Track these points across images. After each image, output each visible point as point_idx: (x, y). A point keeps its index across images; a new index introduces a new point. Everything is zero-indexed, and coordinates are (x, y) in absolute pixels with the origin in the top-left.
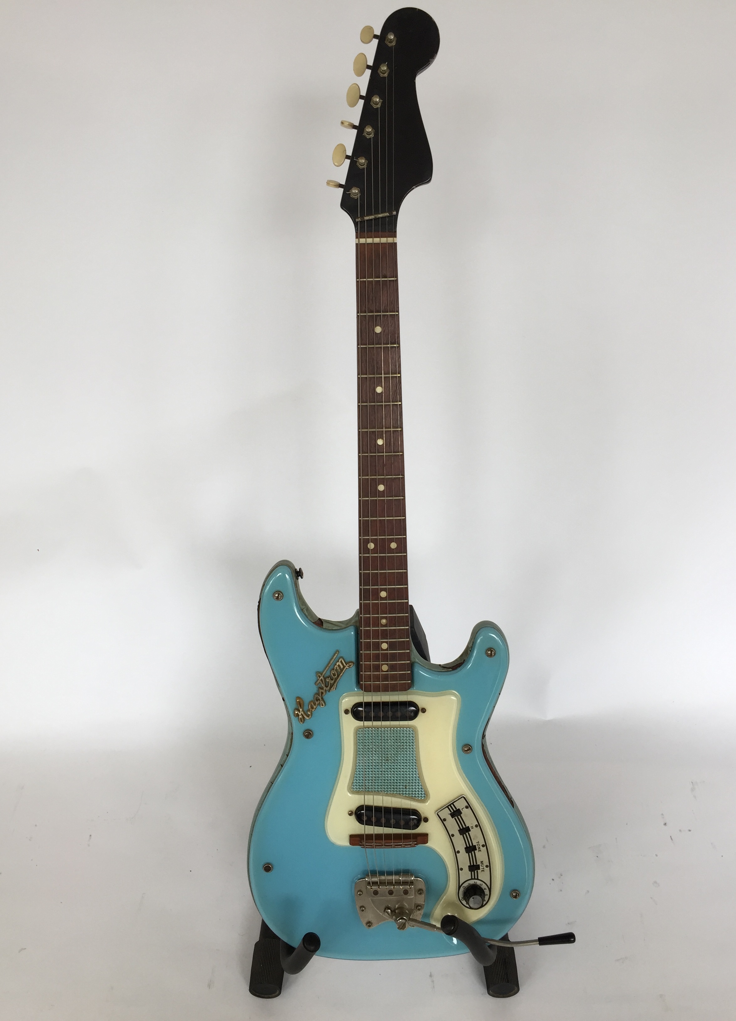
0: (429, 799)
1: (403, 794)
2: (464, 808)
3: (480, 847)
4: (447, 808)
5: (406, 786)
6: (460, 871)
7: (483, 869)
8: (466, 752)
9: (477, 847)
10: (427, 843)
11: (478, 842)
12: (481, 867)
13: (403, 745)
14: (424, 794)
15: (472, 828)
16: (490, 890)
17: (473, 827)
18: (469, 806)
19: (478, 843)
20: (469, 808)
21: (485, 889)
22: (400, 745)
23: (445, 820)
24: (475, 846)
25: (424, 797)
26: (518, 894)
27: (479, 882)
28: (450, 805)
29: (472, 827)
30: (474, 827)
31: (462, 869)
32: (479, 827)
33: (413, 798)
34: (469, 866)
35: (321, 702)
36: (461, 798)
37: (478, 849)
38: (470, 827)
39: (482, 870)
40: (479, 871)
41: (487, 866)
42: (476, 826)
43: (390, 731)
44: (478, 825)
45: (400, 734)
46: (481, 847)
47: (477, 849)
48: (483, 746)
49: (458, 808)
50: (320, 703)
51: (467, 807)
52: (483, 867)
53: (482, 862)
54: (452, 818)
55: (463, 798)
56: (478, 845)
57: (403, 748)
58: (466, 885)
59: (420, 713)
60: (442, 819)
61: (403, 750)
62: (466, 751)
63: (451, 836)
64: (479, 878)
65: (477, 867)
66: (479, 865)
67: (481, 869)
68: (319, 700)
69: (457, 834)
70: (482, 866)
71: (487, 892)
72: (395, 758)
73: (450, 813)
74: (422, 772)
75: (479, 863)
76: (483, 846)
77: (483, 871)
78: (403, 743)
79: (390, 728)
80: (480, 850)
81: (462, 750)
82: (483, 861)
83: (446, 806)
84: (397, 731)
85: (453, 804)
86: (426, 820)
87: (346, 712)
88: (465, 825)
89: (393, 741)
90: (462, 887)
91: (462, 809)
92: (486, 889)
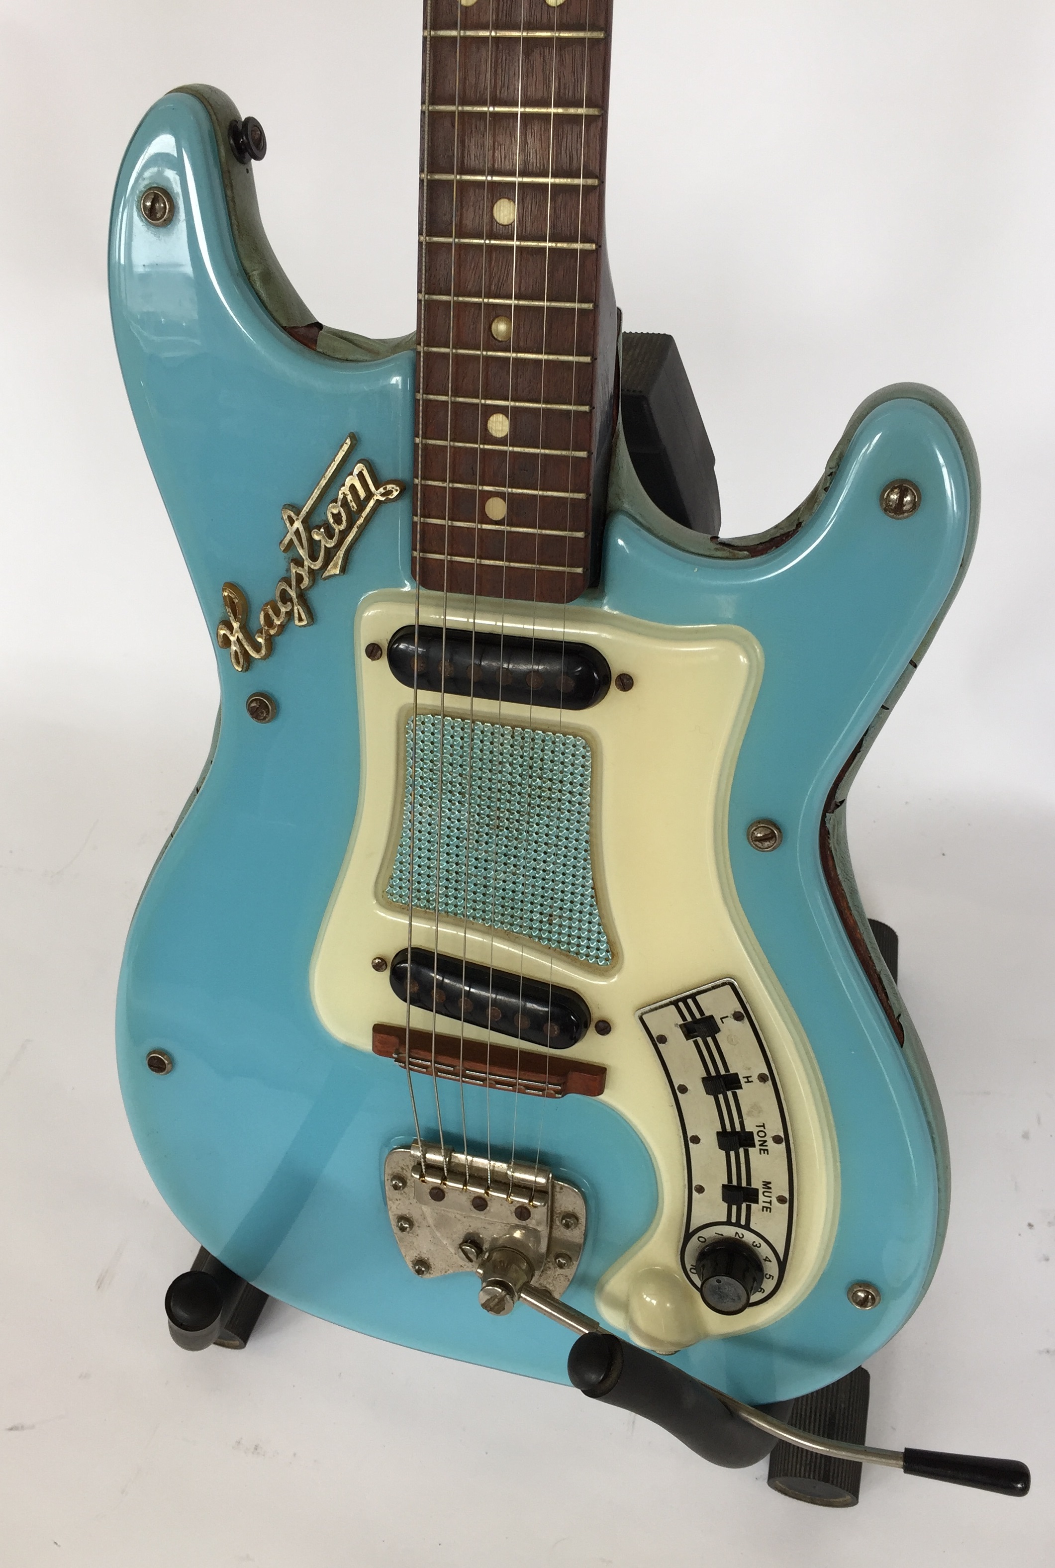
0: (619, 971)
1: (540, 938)
2: (727, 1017)
3: (765, 1141)
4: (673, 1007)
5: (551, 915)
6: (695, 1193)
7: (768, 1205)
8: (757, 843)
9: (756, 1138)
10: (601, 1092)
11: (764, 1126)
12: (761, 1198)
13: (550, 789)
14: (607, 951)
15: (749, 1082)
16: (782, 1265)
17: (750, 1079)
18: (744, 1014)
19: (762, 1129)
20: (746, 1020)
21: (765, 1260)
22: (540, 788)
23: (663, 1039)
24: (752, 1133)
25: (607, 960)
26: (873, 1298)
27: (749, 1238)
28: (684, 1000)
29: (747, 1078)
30: (755, 1078)
31: (700, 1190)
32: (770, 1082)
33: (571, 958)
34: (723, 1186)
35: (295, 608)
36: (724, 984)
37: (760, 1145)
38: (741, 1077)
39: (763, 1207)
40: (753, 1206)
41: (781, 1200)
42: (762, 1078)
43: (513, 737)
44: (770, 1077)
45: (542, 750)
46: (770, 1144)
47: (757, 1143)
48: (824, 834)
49: (707, 1014)
50: (292, 610)
51: (738, 1017)
52: (768, 1200)
53: (767, 1184)
54: (688, 1037)
55: (728, 987)
56: (762, 1134)
57: (549, 798)
58: (710, 1233)
59: (614, 690)
60: (655, 1036)
61: (548, 802)
62: (761, 840)
63: (677, 1091)
64: (752, 1226)
65: (751, 1196)
66: (757, 1190)
67: (761, 1204)
68: (291, 600)
69: (696, 1088)
70: (766, 1194)
71: (772, 1268)
72: (522, 825)
73: (681, 1022)
74: (605, 878)
75: (756, 1184)
76: (777, 1140)
77: (768, 1209)
78: (550, 780)
79: (513, 728)
80: (767, 1150)
81: (748, 835)
82: (770, 1183)
83: (668, 1001)
84: (533, 740)
85: (693, 997)
86: (604, 1028)
87: (373, 651)
88: (726, 1068)
89: (520, 769)
90: (694, 1239)
91: (721, 1019)
92: (770, 1261)
